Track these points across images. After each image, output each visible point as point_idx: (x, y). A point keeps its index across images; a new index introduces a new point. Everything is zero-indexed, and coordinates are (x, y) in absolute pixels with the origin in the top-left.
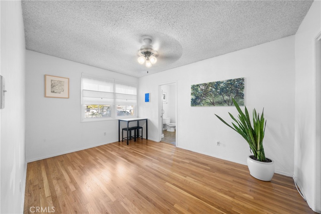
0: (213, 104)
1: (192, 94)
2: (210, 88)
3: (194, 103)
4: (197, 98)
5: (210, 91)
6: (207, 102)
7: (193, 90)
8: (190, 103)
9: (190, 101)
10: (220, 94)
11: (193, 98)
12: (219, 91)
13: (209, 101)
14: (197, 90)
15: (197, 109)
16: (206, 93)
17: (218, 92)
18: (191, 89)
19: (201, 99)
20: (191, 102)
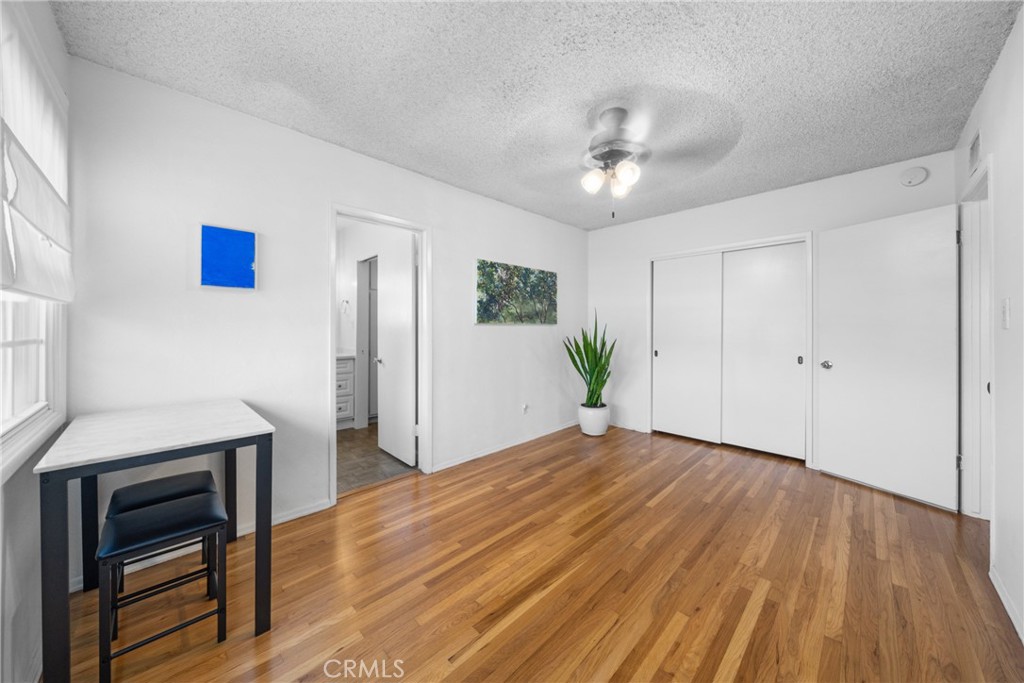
0: (520, 318)
1: (479, 286)
2: (516, 279)
3: (487, 312)
4: (492, 299)
5: (516, 288)
6: (511, 314)
7: (483, 275)
8: (476, 312)
9: (476, 308)
10: (531, 298)
11: (482, 300)
12: (528, 289)
13: (513, 311)
14: (489, 276)
15: (491, 329)
16: (508, 291)
17: (528, 293)
18: (476, 271)
19: (500, 305)
20: (479, 310)
